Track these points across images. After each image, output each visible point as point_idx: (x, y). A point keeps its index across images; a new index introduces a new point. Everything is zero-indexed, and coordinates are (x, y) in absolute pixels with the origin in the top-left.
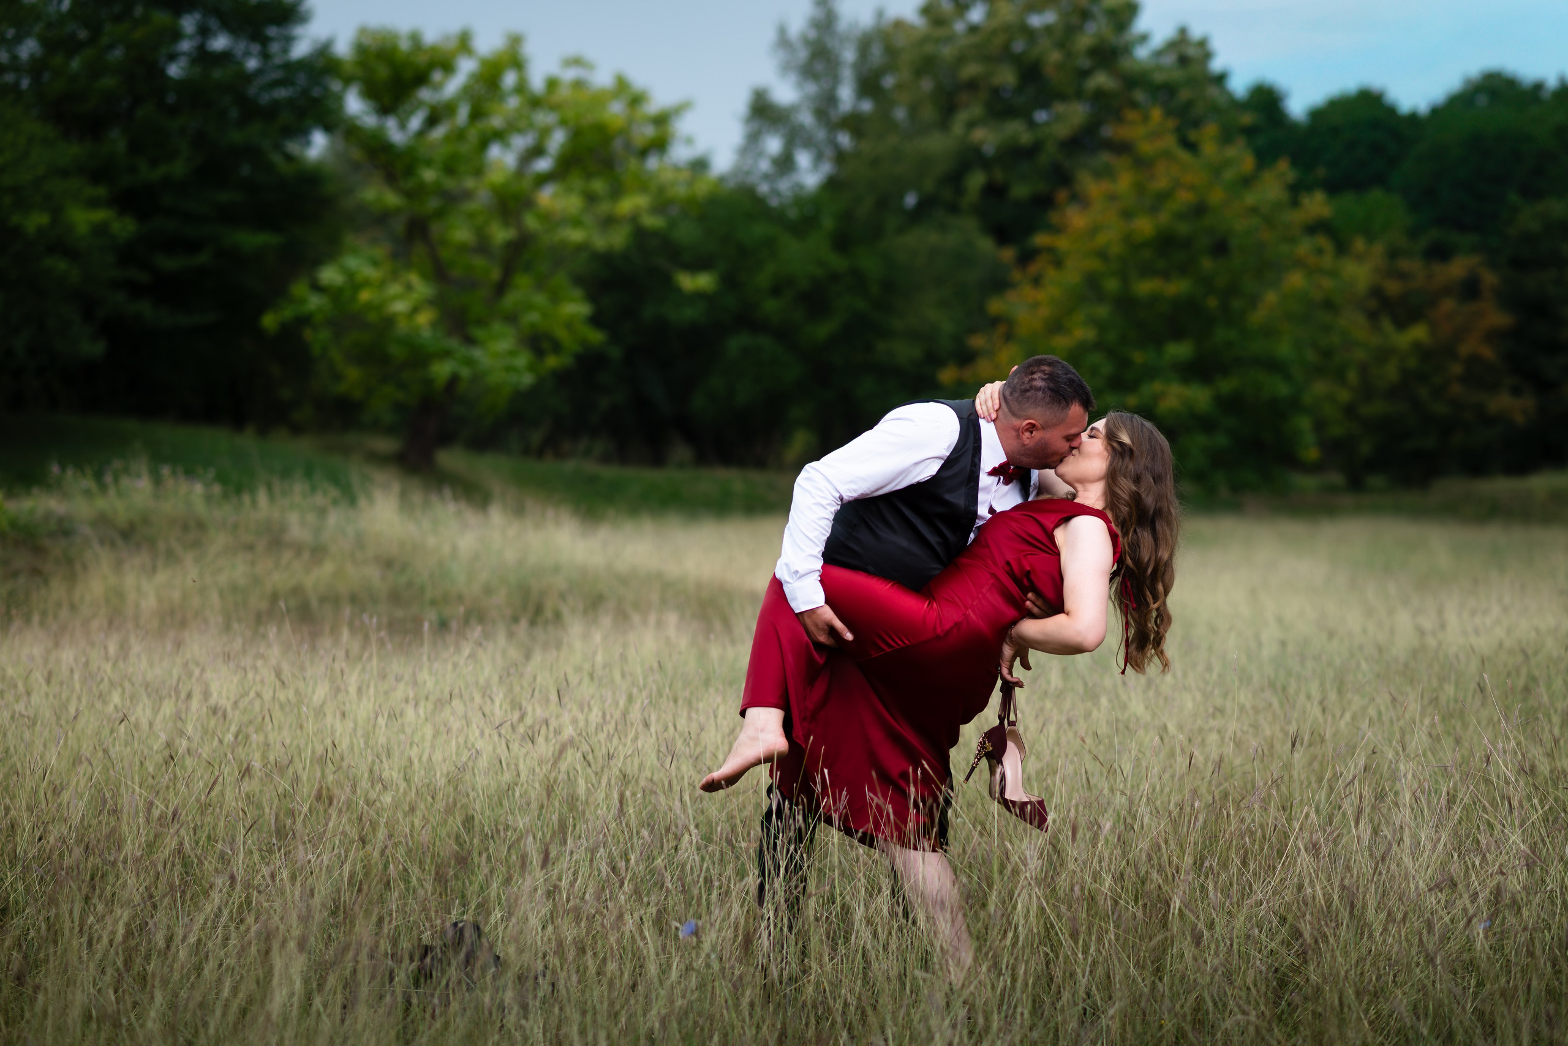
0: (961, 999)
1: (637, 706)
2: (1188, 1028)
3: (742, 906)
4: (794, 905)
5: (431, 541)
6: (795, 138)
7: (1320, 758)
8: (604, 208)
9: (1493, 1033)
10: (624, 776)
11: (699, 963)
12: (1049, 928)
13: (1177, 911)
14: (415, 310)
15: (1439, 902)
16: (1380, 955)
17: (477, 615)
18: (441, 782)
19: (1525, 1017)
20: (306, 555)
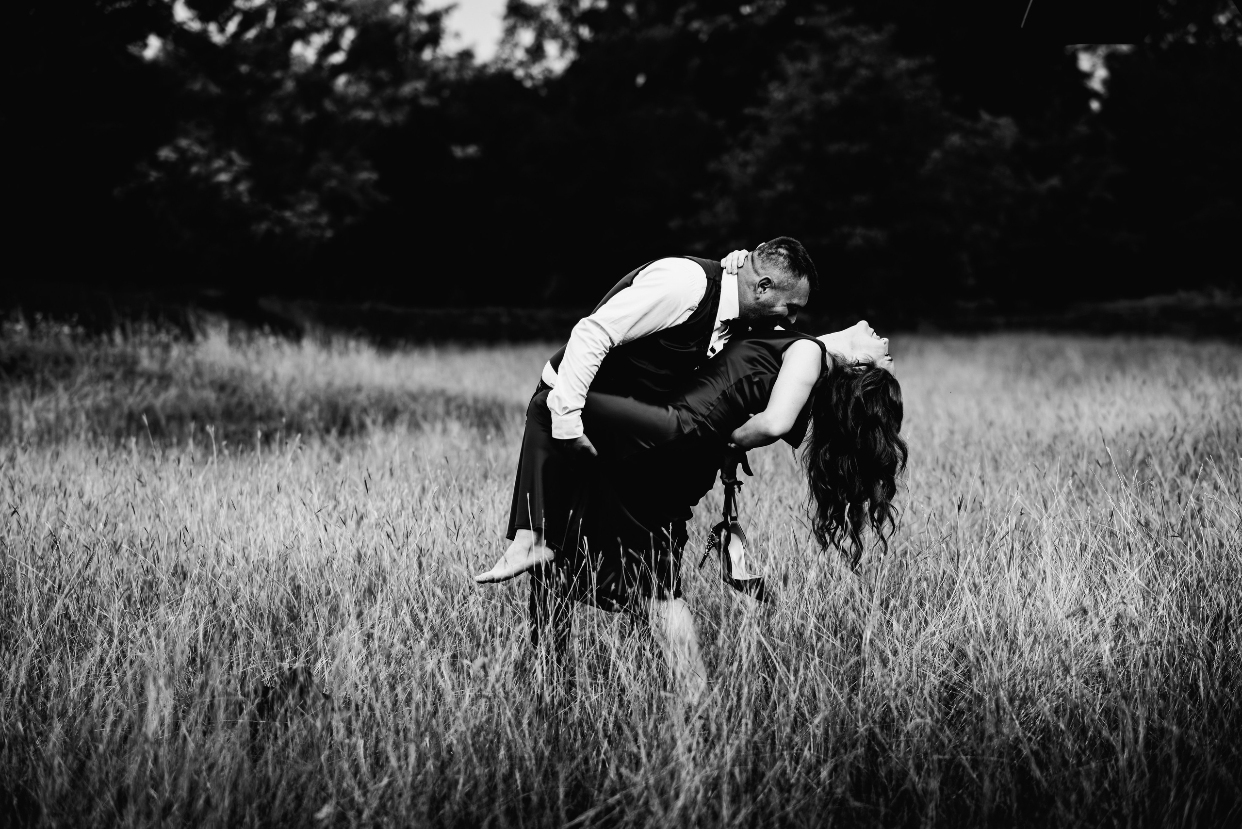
0: (697, 715)
1: (430, 495)
2: (877, 730)
3: (520, 649)
4: (561, 644)
5: (256, 369)
6: (544, 30)
7: (980, 521)
8: (389, 91)
9: (1117, 727)
10: (421, 550)
11: (488, 692)
12: (765, 659)
13: (868, 641)
14: (235, 181)
15: (1075, 627)
16: (1028, 671)
17: (294, 427)
18: (273, 558)
19: (1141, 712)
20: (155, 382)
